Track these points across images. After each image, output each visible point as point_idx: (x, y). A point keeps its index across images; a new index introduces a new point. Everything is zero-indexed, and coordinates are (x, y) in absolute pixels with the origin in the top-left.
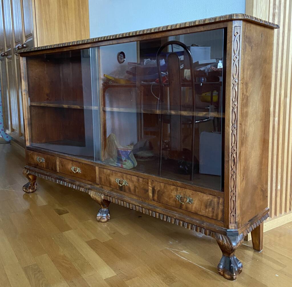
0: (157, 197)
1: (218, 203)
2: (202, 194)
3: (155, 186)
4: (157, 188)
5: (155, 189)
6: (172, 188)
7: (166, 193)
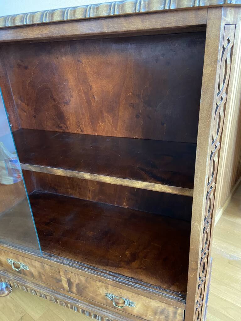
0: (76, 290)
1: (175, 313)
2: (149, 300)
3: (71, 278)
4: (75, 281)
5: (72, 281)
6: (98, 285)
7: (90, 288)
